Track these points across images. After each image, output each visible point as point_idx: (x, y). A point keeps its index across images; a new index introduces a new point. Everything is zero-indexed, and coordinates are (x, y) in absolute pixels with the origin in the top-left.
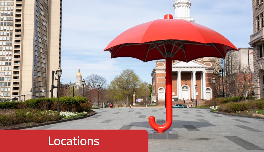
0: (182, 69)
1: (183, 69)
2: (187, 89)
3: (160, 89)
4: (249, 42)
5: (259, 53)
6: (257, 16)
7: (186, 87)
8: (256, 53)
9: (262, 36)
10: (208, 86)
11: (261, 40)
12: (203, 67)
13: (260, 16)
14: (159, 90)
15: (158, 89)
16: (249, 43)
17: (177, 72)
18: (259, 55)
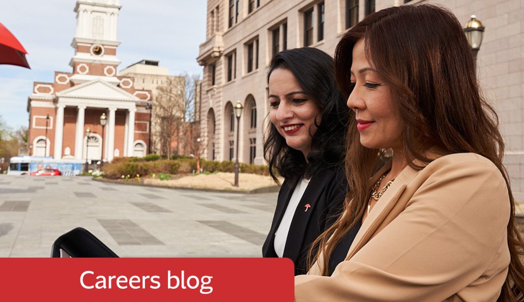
0: (87, 101)
1: (90, 101)
2: (97, 142)
3: (39, 140)
4: (198, 56)
5: (211, 78)
6: (211, 10)
7: (96, 139)
8: (207, 79)
9: (213, 48)
10: (139, 139)
11: (212, 55)
12: (131, 99)
13: (215, 11)
14: (38, 142)
15: (33, 139)
16: (197, 59)
17: (77, 107)
18: (211, 83)
